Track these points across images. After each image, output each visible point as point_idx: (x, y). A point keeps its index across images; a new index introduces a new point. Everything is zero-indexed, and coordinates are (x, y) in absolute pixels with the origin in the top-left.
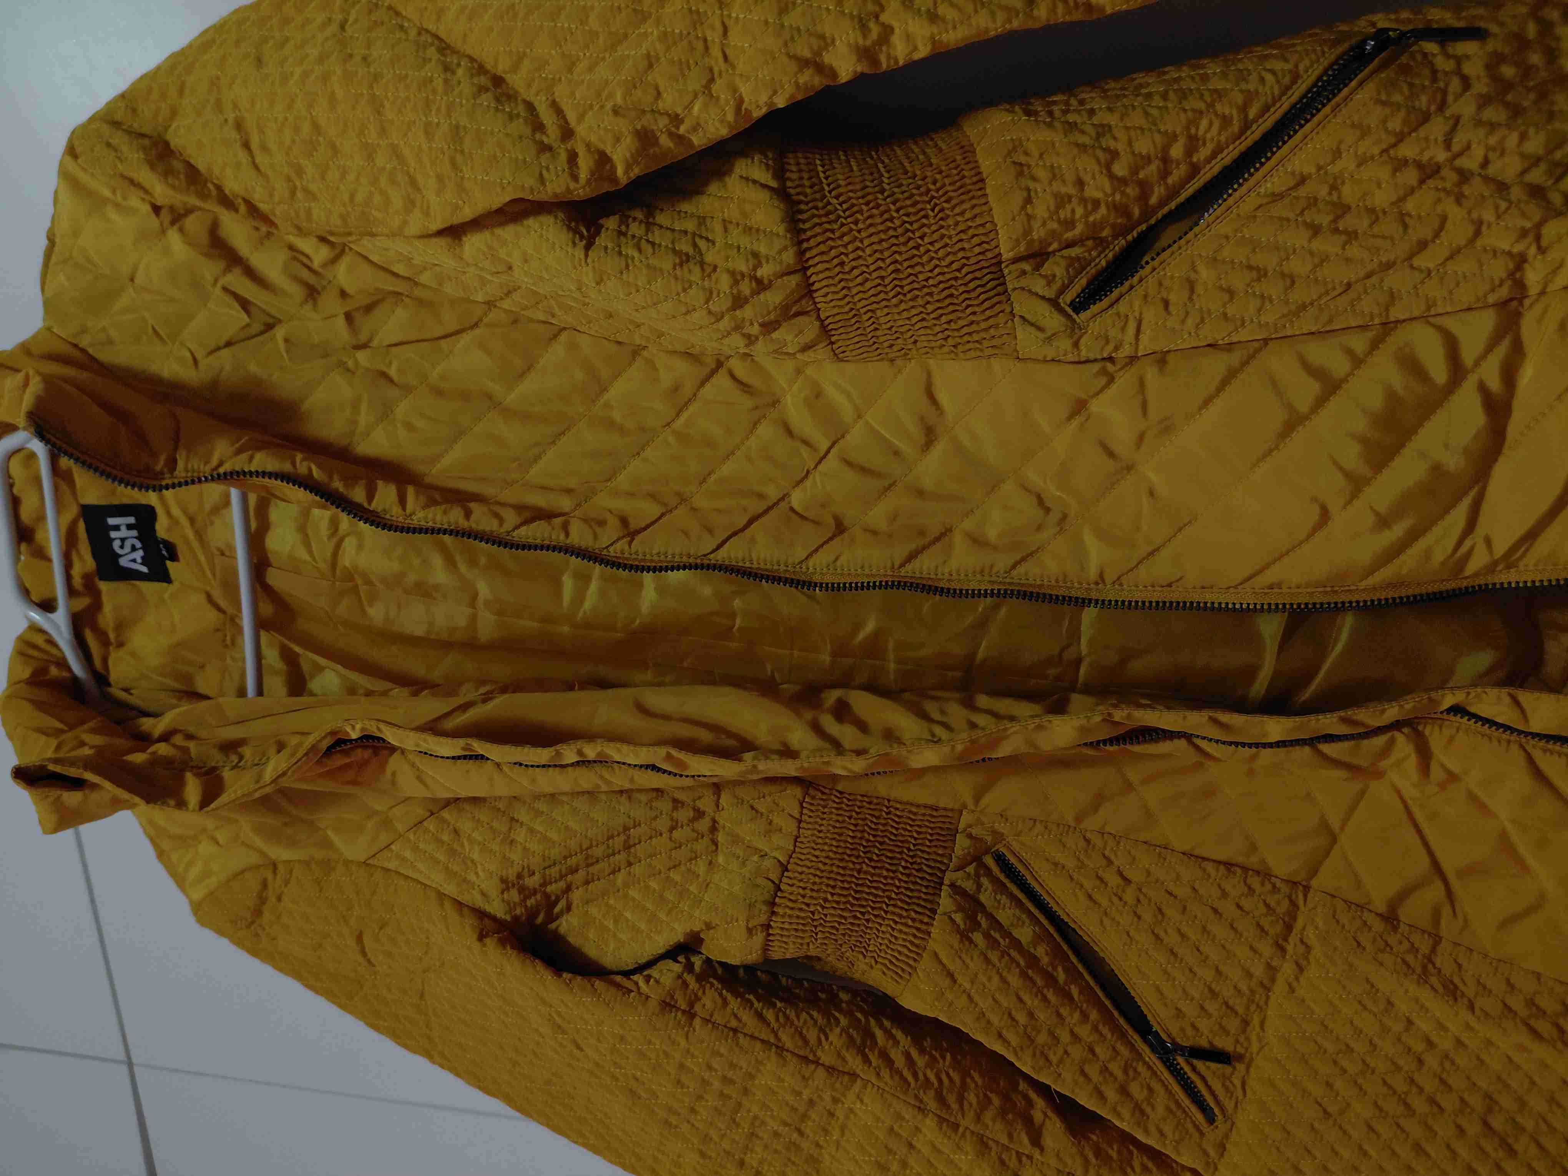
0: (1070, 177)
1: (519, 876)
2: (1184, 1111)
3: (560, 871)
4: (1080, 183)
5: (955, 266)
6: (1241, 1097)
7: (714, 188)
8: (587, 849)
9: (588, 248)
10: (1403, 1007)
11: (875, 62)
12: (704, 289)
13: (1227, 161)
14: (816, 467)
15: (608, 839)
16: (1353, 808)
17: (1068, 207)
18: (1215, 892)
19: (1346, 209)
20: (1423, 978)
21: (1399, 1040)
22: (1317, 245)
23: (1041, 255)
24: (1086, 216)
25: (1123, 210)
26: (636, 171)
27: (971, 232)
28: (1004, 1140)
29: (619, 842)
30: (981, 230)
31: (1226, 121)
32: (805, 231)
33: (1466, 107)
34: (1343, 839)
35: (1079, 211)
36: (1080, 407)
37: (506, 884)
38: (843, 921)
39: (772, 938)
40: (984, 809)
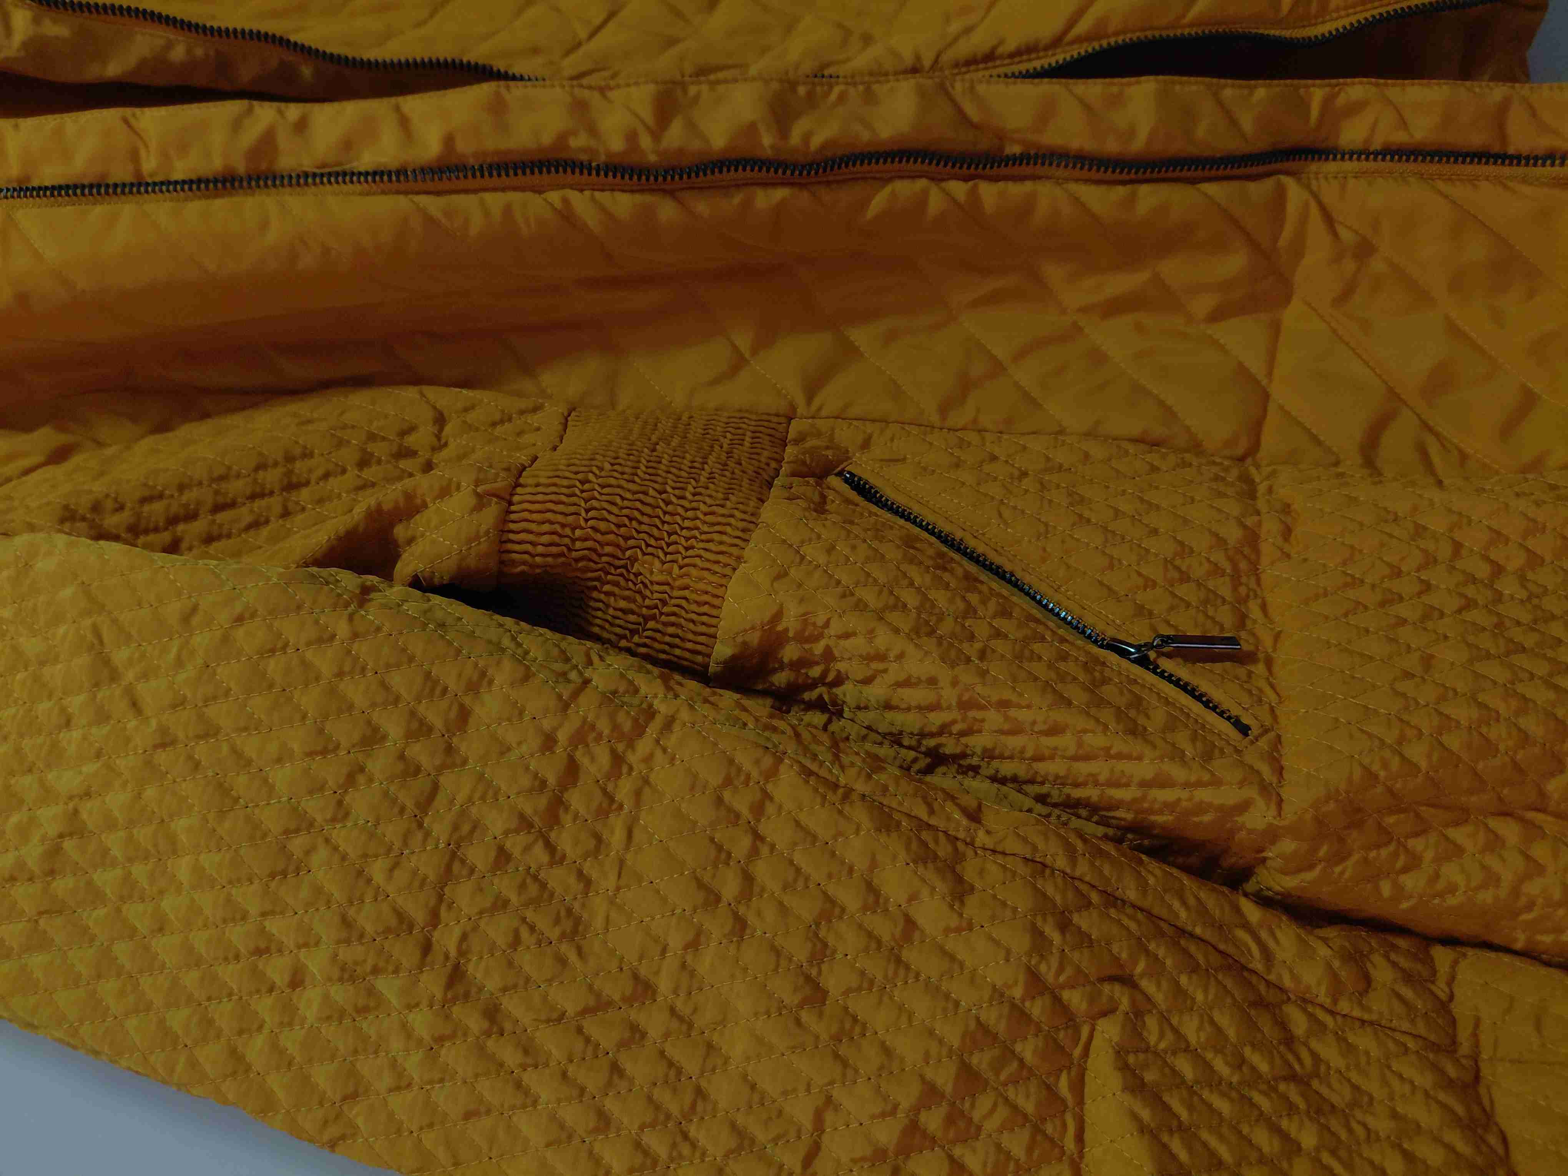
2: (1195, 720)
6: (1275, 699)
8: (219, 480)
10: (1439, 525)
15: (257, 471)
18: (1143, 468)
21: (1454, 567)
34: (1275, 389)
38: (628, 495)
39: (513, 517)
40: (820, 409)
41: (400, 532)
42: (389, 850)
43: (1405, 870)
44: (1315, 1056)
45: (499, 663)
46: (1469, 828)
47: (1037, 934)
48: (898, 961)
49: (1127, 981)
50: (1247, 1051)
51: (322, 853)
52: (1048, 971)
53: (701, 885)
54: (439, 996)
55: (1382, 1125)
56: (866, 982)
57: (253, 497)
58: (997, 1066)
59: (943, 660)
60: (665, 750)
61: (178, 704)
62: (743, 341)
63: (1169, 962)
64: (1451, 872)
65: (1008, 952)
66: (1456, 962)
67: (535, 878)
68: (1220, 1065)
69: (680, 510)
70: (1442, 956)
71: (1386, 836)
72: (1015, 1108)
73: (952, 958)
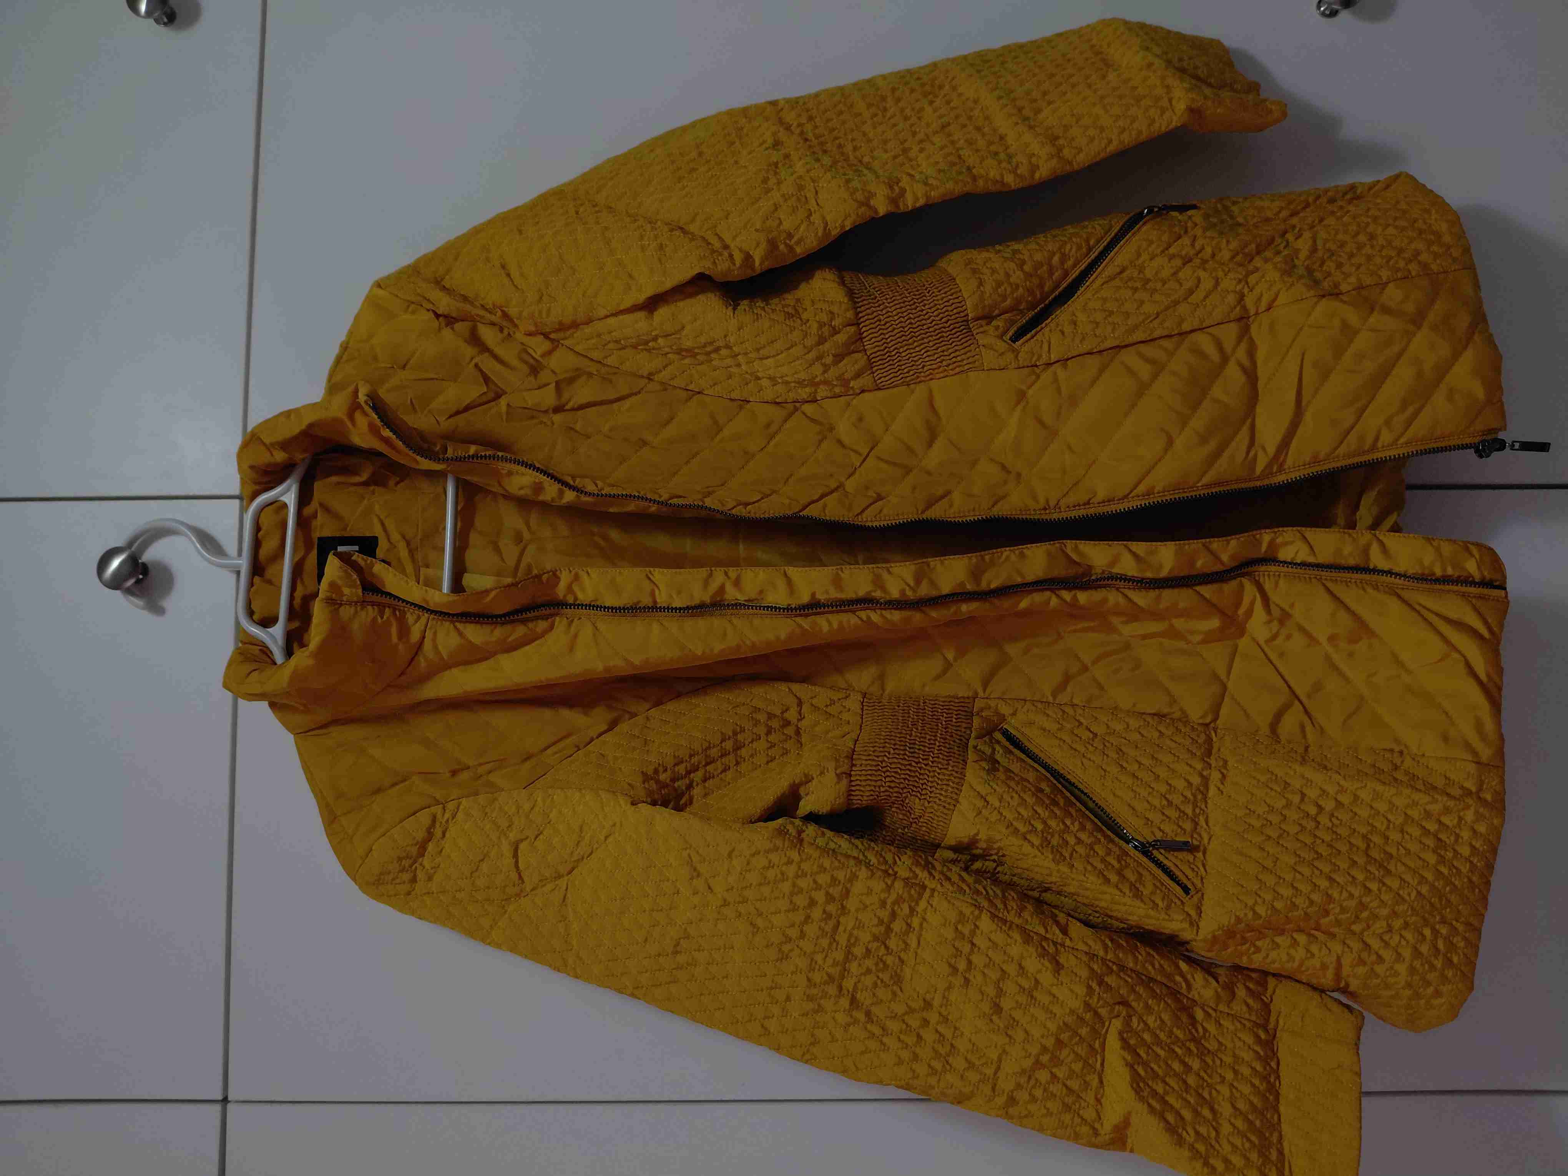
0: (1002, 272)
1: (656, 771)
2: (1166, 887)
3: (686, 768)
4: (1008, 275)
5: (943, 320)
6: (1204, 874)
7: (803, 286)
8: (706, 749)
9: (734, 309)
10: (1297, 784)
11: (898, 207)
12: (802, 330)
13: (1083, 267)
14: (860, 466)
15: (721, 743)
16: (1232, 661)
17: (1003, 288)
18: (1156, 734)
19: (1149, 280)
20: (1304, 761)
21: (1299, 808)
22: (1137, 296)
23: (988, 318)
24: (1012, 293)
25: (1031, 292)
26: (767, 265)
27: (951, 302)
28: (1042, 931)
29: (729, 745)
30: (956, 301)
31: (1079, 248)
32: (858, 303)
33: (1198, 231)
34: (1230, 685)
35: (1009, 290)
36: (1021, 396)
37: (646, 778)
38: (903, 768)
39: (853, 784)
40: (990, 695)
41: (802, 791)
42: (824, 950)
43: (1254, 953)
44: (1205, 1030)
45: (860, 869)
46: (1284, 938)
47: (1089, 987)
48: (1032, 997)
49: (1124, 1003)
50: (1175, 1029)
51: (797, 951)
52: (1094, 1002)
53: (950, 965)
54: (847, 1007)
55: (1228, 1060)
56: (1019, 1005)
57: (722, 756)
58: (1071, 1038)
59: (1053, 860)
60: (932, 906)
61: (730, 889)
62: (950, 656)
63: (1144, 995)
64: (1273, 955)
65: (1077, 996)
66: (1276, 986)
67: (881, 960)
68: (1162, 1036)
69: (927, 772)
70: (1272, 982)
71: (1244, 940)
72: (1077, 1054)
73: (1054, 996)
